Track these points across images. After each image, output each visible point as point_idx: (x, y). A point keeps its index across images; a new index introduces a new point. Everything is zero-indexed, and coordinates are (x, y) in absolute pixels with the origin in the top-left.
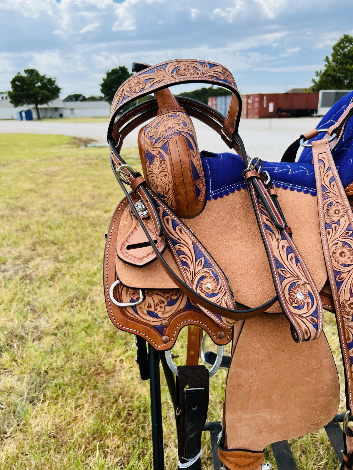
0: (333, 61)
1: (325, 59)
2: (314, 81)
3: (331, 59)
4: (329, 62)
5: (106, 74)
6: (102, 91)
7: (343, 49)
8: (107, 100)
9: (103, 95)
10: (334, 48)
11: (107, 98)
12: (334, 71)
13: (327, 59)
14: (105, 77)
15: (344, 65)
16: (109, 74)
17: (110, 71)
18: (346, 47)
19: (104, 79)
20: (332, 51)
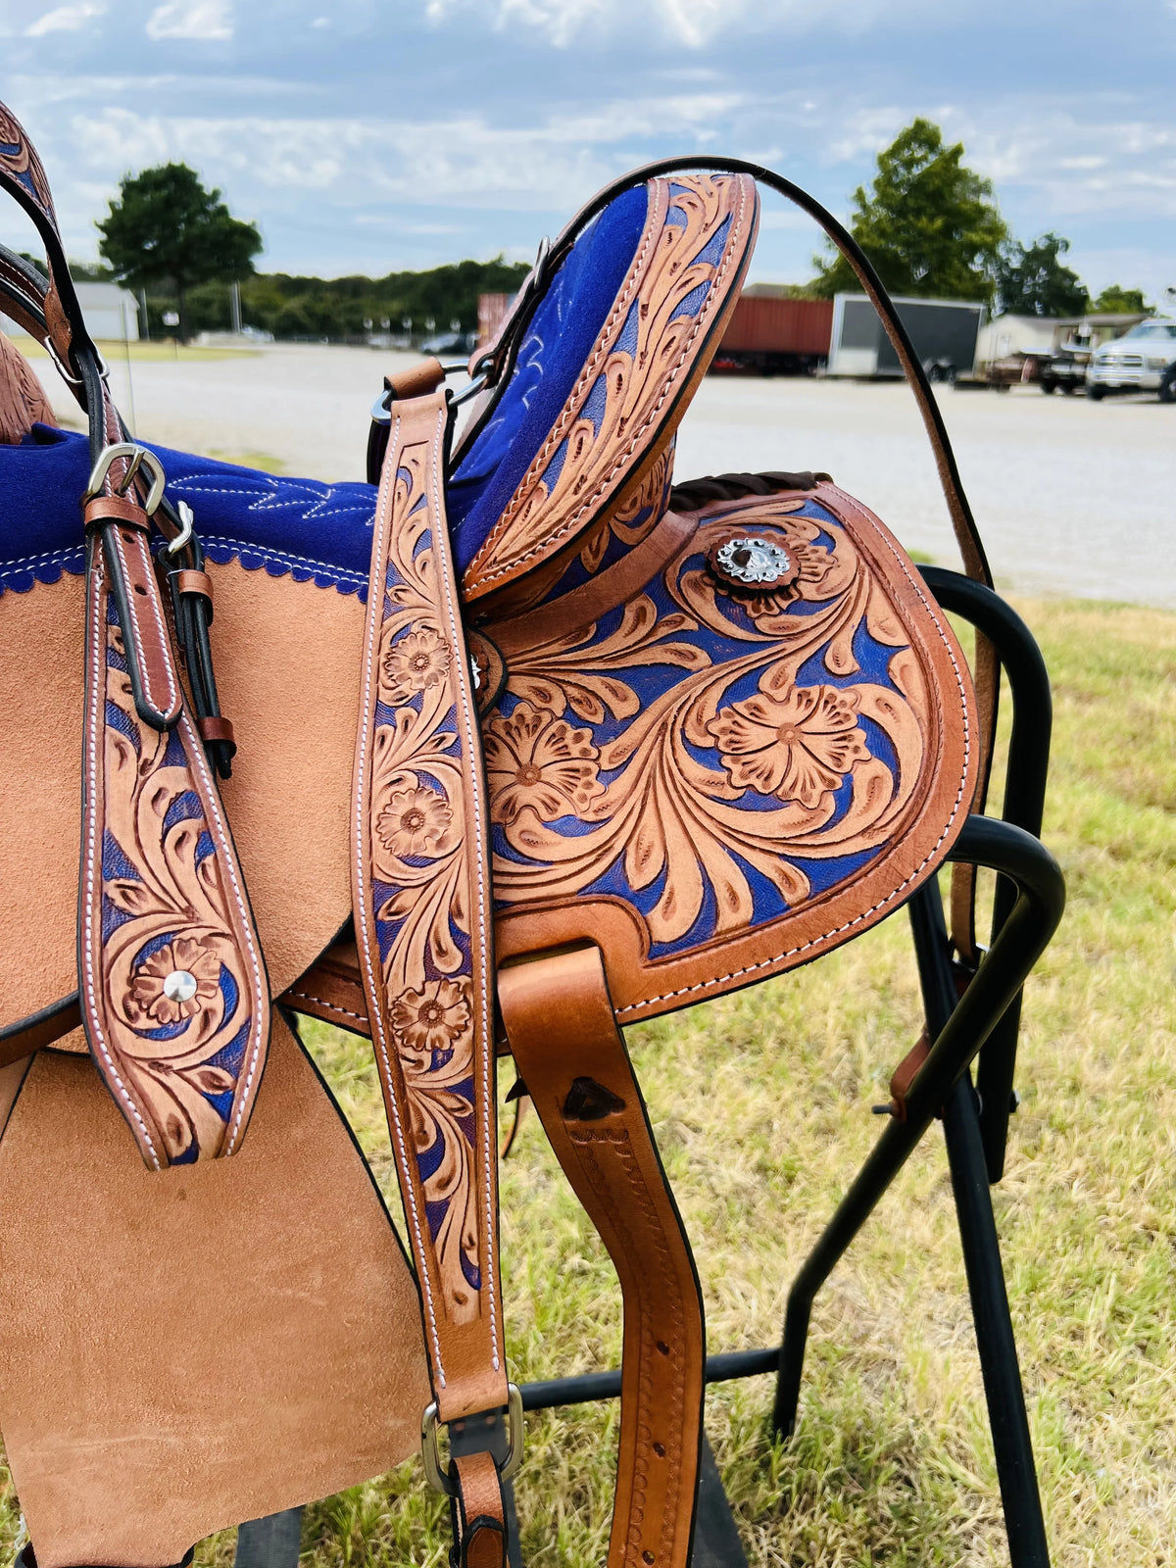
0: (879, 202)
1: (855, 193)
2: (818, 263)
3: (871, 196)
4: (864, 207)
5: (121, 185)
6: (106, 250)
7: (909, 164)
8: (123, 285)
9: (108, 265)
10: (882, 161)
11: (124, 277)
12: (883, 234)
13: (860, 196)
14: (116, 194)
15: (911, 218)
16: (130, 189)
17: (135, 178)
18: (918, 161)
19: (112, 205)
20: (876, 173)
